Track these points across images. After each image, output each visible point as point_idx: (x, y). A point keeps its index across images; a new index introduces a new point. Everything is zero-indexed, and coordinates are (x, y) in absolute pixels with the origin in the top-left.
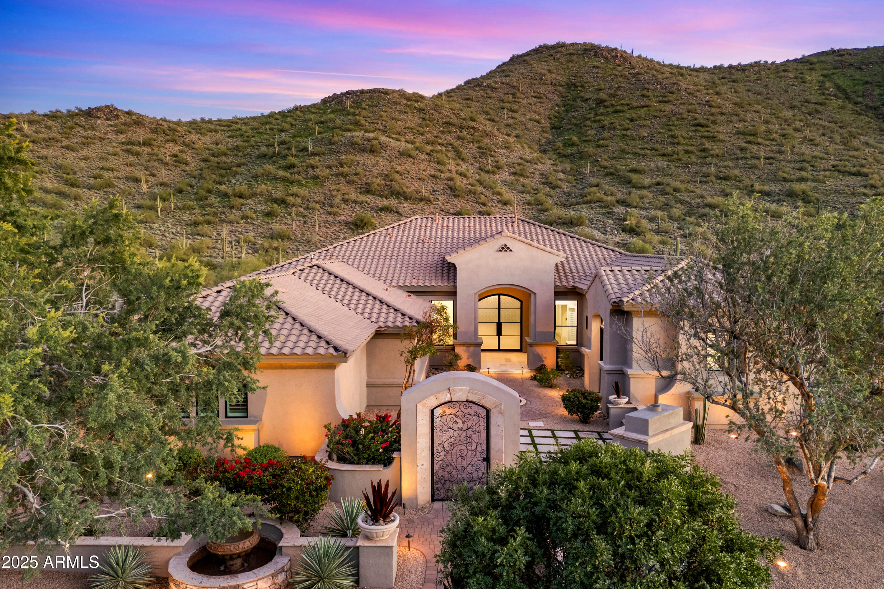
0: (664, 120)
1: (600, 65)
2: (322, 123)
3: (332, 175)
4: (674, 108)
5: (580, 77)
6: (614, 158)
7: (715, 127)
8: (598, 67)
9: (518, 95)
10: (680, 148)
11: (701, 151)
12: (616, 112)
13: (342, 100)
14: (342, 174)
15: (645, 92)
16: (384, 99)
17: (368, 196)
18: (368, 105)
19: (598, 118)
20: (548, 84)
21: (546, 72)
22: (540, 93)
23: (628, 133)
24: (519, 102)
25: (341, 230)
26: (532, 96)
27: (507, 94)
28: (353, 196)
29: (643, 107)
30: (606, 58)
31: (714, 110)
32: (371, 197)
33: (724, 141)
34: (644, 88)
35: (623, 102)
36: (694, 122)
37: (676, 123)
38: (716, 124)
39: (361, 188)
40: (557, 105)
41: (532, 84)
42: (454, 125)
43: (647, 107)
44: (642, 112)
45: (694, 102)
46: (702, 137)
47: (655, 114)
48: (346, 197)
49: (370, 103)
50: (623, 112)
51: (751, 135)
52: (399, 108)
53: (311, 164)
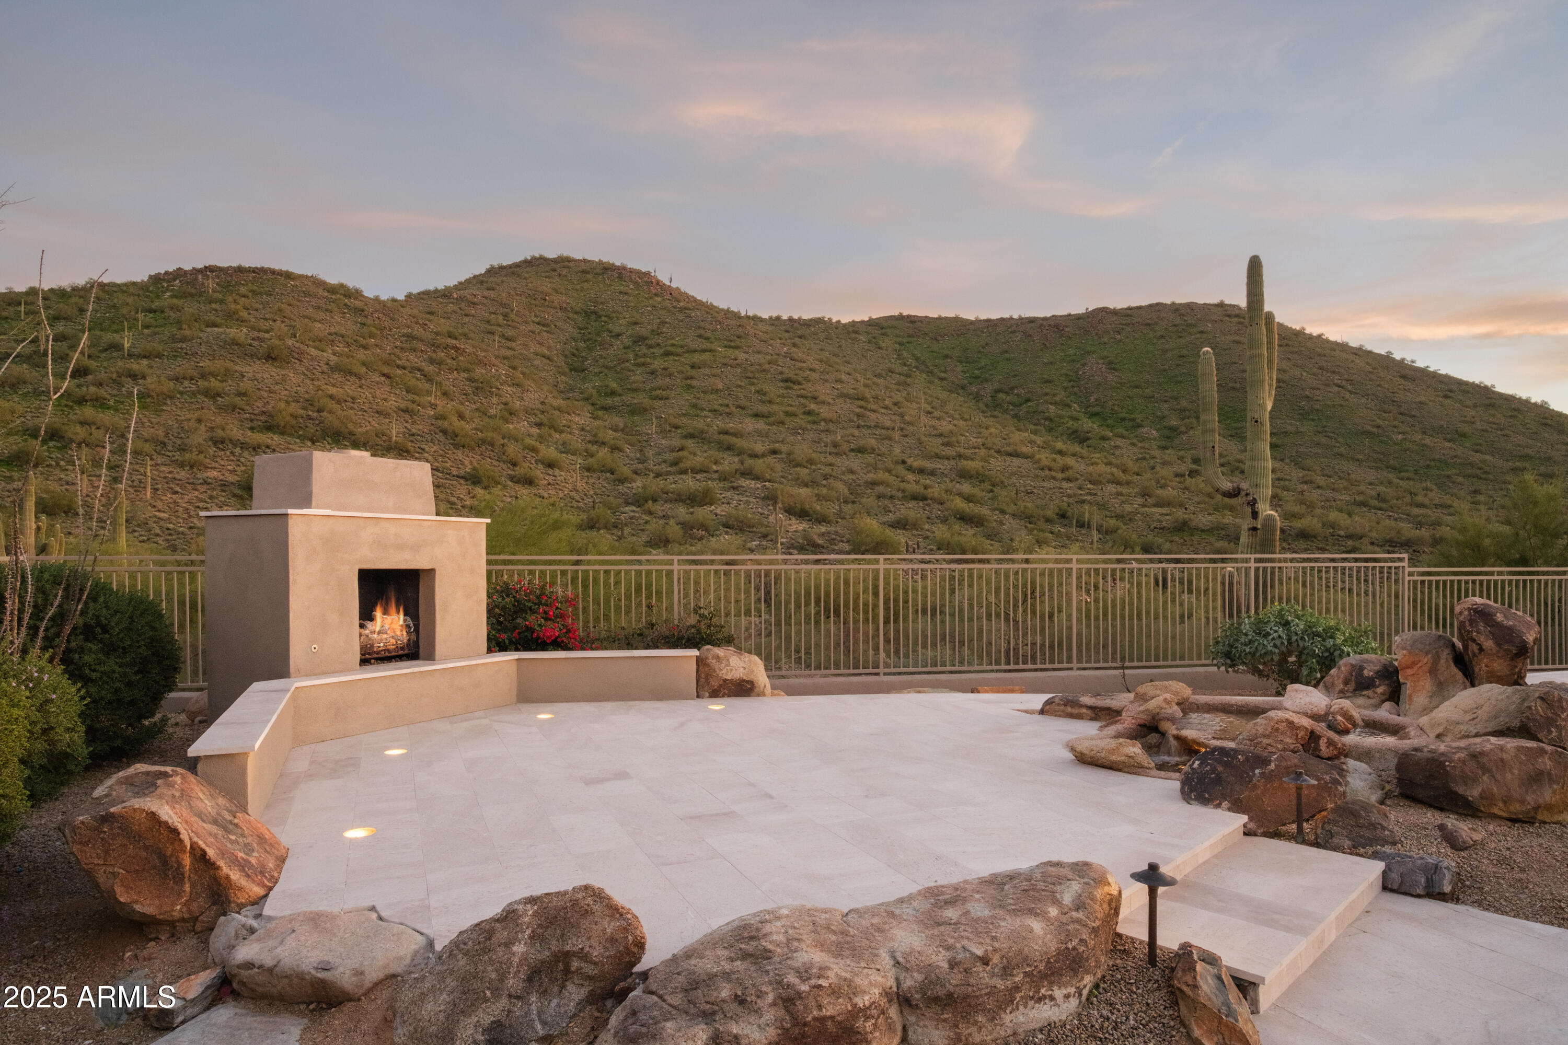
0: (739, 370)
1: (630, 291)
2: (151, 311)
3: (181, 393)
4: (747, 356)
5: (602, 303)
6: (684, 415)
7: (810, 384)
8: (626, 294)
9: (513, 316)
10: (775, 408)
11: (805, 413)
12: (667, 354)
13: (196, 279)
14: (207, 393)
15: (701, 332)
16: (285, 286)
17: (270, 435)
18: (252, 291)
19: (642, 360)
20: (555, 308)
21: (550, 291)
22: (545, 319)
23: (694, 383)
24: (514, 327)
25: (211, 497)
26: (533, 322)
27: (494, 313)
28: (235, 431)
29: (704, 351)
30: (636, 283)
31: (798, 365)
32: (276, 437)
33: (829, 403)
34: (700, 328)
35: (673, 342)
36: (780, 377)
37: (757, 375)
38: (809, 381)
39: (252, 421)
40: (574, 339)
41: (531, 304)
42: (422, 341)
43: (711, 351)
44: (706, 356)
45: (771, 352)
46: (798, 396)
47: (724, 361)
48: (220, 433)
49: (255, 288)
50: (677, 355)
51: (858, 399)
52: (314, 302)
53: (129, 370)
